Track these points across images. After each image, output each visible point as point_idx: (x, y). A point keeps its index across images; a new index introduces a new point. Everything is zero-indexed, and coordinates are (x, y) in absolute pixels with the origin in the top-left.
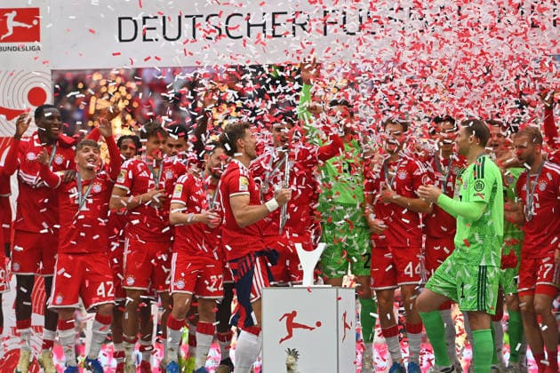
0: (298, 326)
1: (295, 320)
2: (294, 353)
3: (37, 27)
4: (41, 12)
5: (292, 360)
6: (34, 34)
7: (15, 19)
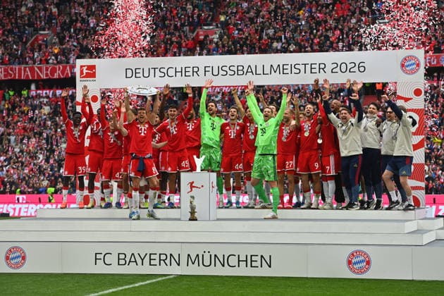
0: (194, 187)
1: (193, 185)
2: (193, 197)
3: (95, 72)
4: (96, 67)
5: (192, 200)
6: (93, 75)
7: (87, 69)
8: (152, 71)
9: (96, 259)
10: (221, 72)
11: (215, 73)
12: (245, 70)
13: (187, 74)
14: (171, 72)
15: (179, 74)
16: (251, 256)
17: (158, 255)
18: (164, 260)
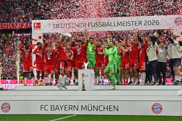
1: (84, 75)
3: (40, 26)
4: (41, 24)
5: (83, 81)
7: (37, 25)
9: (41, 108)
16: (110, 106)
17: (68, 106)
18: (71, 108)
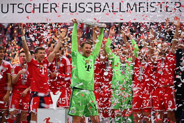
8: (11, 7)
10: (79, 9)
11: (73, 9)
12: (102, 8)
13: (45, 10)
14: (30, 8)
15: (37, 10)
